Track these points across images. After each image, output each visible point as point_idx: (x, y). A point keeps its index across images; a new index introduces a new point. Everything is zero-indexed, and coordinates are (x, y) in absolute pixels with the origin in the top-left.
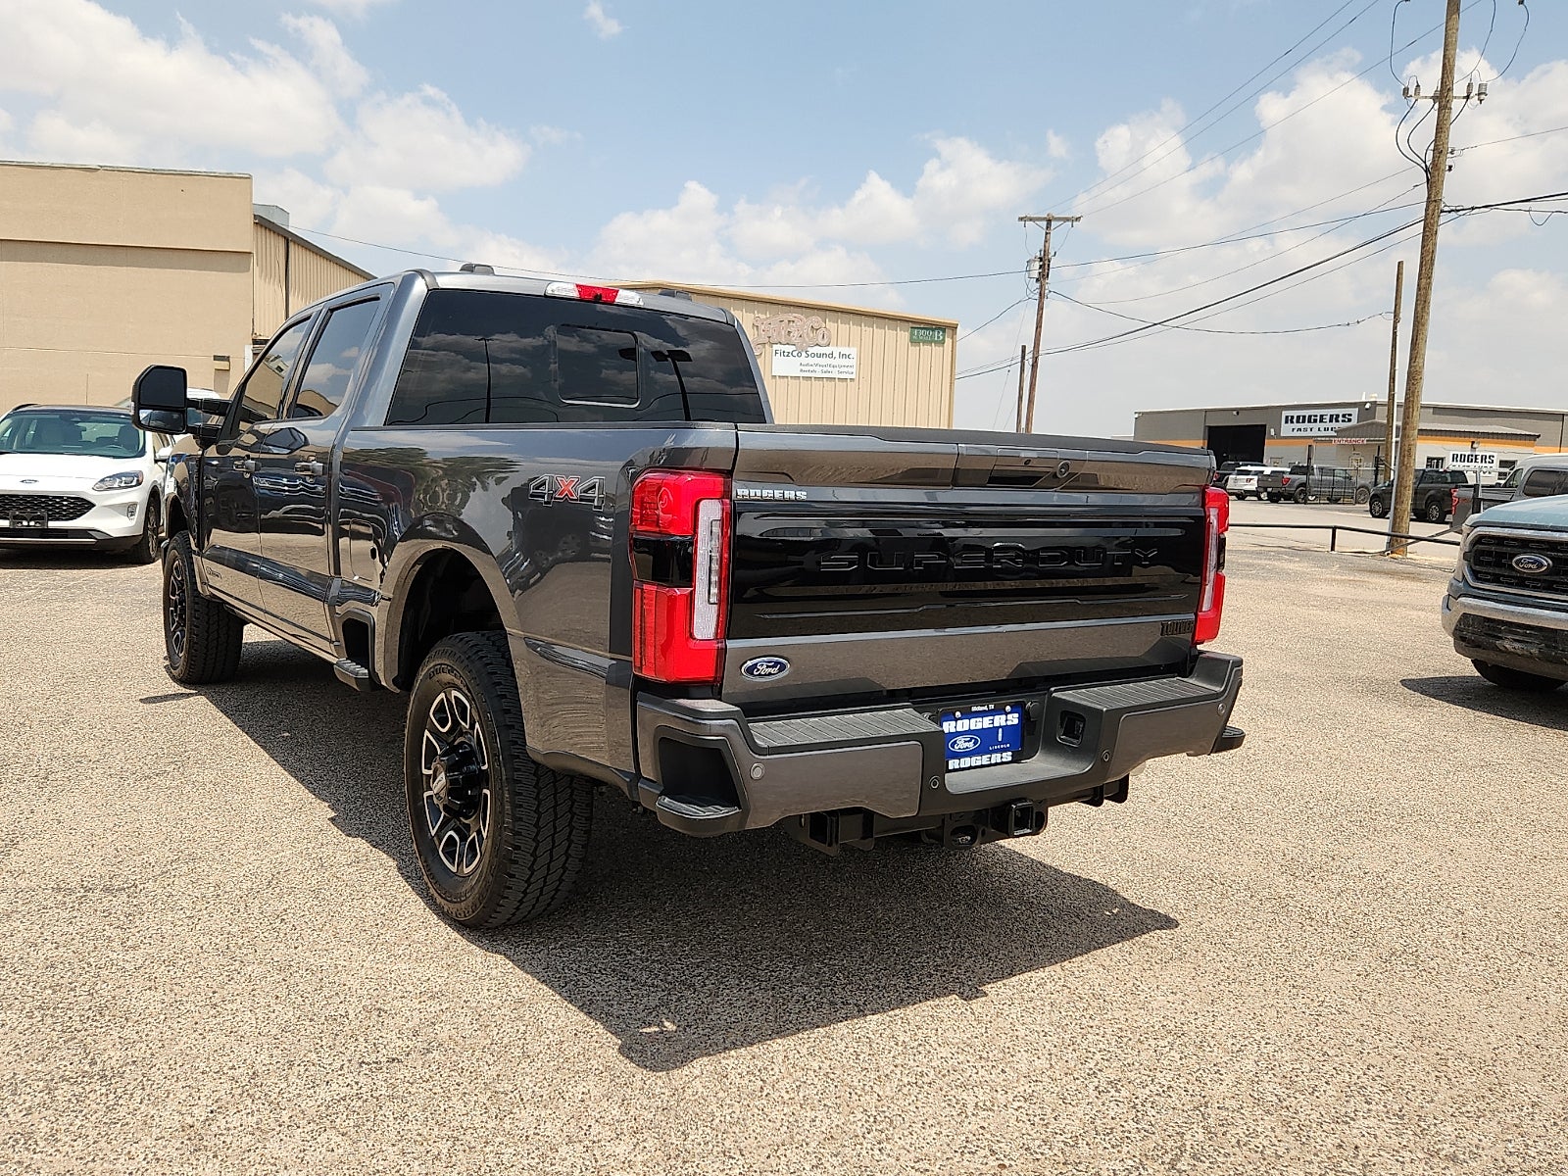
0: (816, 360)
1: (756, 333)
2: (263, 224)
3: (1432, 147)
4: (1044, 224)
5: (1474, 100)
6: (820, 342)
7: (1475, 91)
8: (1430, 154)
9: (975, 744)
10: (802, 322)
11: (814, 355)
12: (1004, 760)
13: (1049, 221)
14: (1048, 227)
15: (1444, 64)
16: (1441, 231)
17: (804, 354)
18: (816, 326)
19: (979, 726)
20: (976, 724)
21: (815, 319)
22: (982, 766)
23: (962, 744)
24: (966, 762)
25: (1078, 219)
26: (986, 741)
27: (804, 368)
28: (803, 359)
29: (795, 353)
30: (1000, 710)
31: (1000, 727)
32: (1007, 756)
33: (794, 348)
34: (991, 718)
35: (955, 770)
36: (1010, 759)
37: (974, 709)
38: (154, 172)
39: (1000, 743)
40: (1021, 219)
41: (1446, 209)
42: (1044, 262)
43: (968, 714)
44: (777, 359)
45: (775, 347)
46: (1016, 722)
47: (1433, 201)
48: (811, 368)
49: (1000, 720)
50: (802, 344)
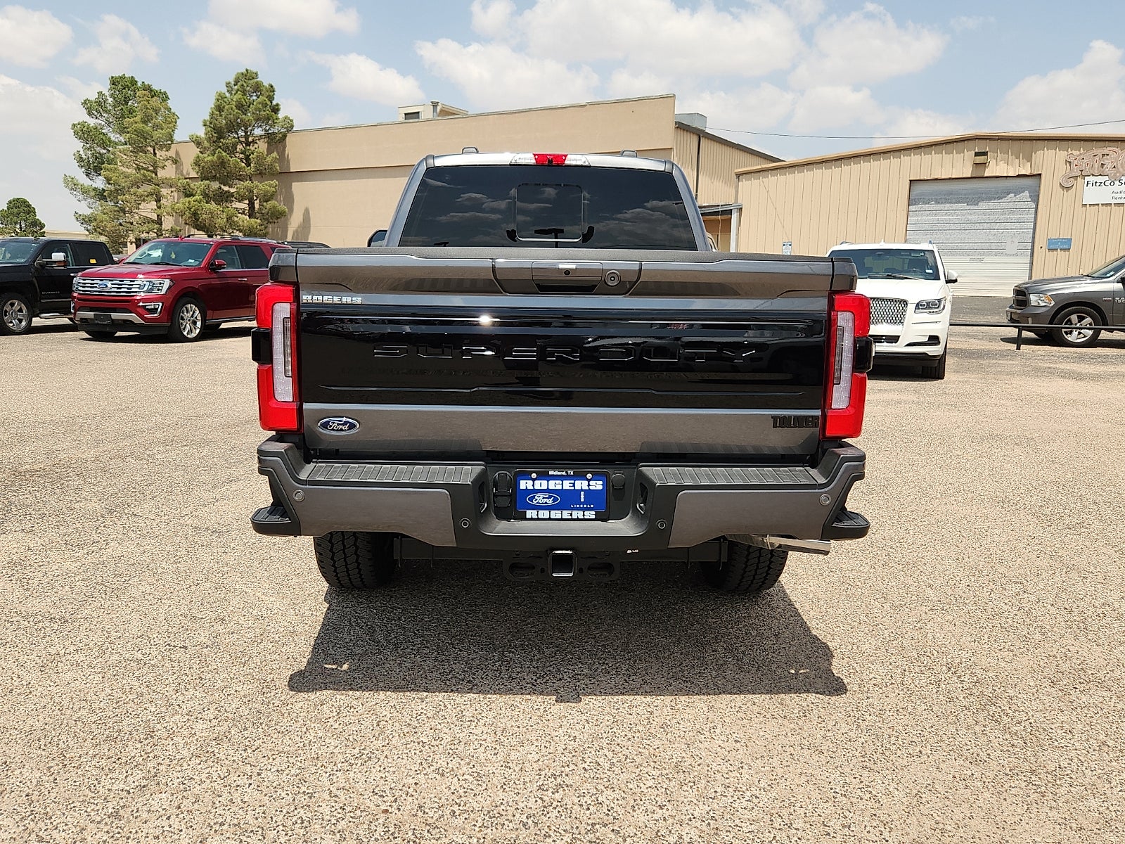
1: (1069, 168)
2: (681, 127)
9: (554, 501)
10: (1117, 155)
12: (586, 517)
17: (1116, 183)
19: (559, 487)
20: (553, 485)
22: (562, 519)
23: (539, 499)
24: (544, 514)
26: (566, 500)
27: (1116, 196)
28: (1116, 187)
29: (1108, 183)
30: (580, 476)
31: (582, 490)
32: (591, 515)
33: (1107, 178)
34: (573, 482)
35: (532, 519)
36: (594, 517)
37: (551, 473)
38: (617, 102)
39: (583, 503)
43: (544, 476)
44: (1088, 189)
45: (1087, 179)
46: (600, 487)
49: (581, 485)
50: (1115, 174)
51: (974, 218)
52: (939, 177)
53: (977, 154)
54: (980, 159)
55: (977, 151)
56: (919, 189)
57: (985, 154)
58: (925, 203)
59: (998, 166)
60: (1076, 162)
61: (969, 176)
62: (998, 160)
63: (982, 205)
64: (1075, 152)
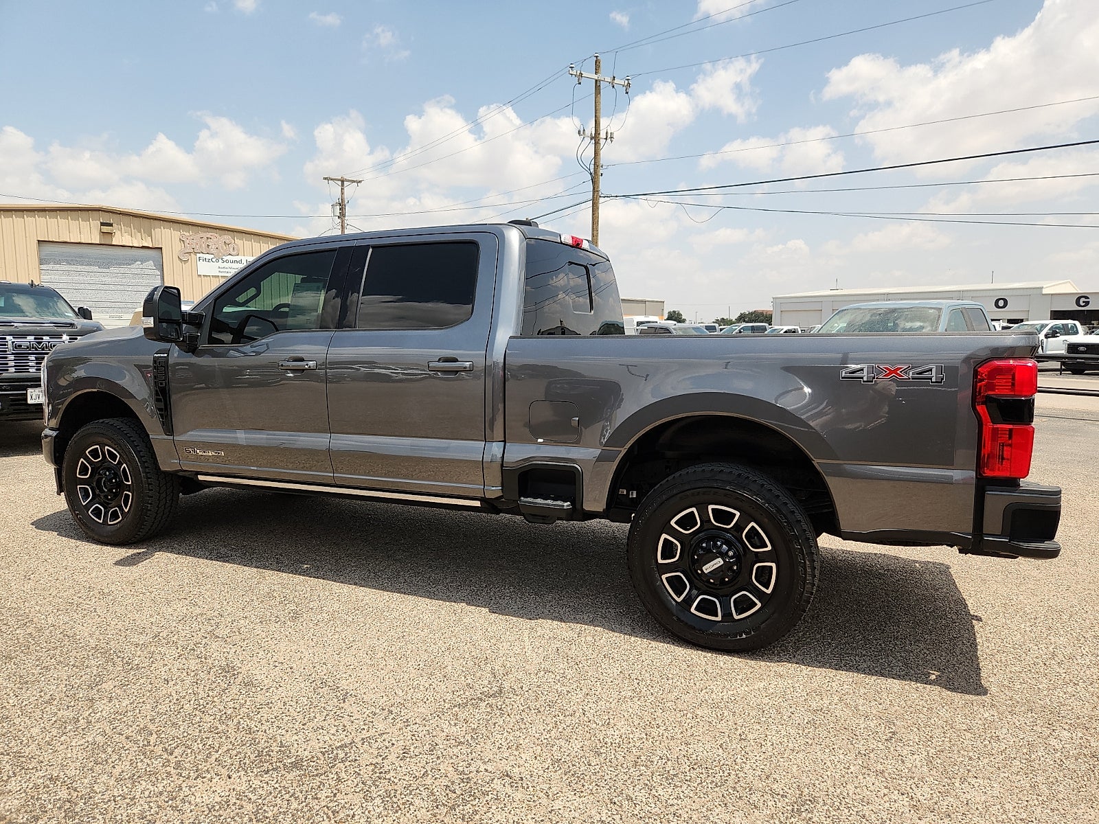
0: (230, 265)
1: (183, 245)
3: (593, 162)
4: (340, 183)
5: (609, 140)
6: (232, 253)
7: (609, 136)
8: (592, 167)
10: (217, 239)
11: (227, 261)
13: (343, 182)
14: (343, 185)
15: (596, 121)
16: (601, 207)
17: (220, 260)
18: (227, 242)
21: (227, 237)
25: (360, 182)
27: (221, 270)
28: (220, 264)
29: (214, 260)
33: (212, 256)
40: (325, 179)
41: (602, 195)
42: (342, 206)
44: (200, 264)
45: (198, 255)
47: (595, 190)
48: (227, 270)
50: (218, 254)
51: (108, 280)
52: (68, 241)
53: (102, 224)
54: (105, 229)
55: (102, 221)
56: (49, 249)
57: (111, 225)
58: (55, 263)
59: (122, 236)
60: (188, 241)
61: (98, 243)
62: (123, 232)
63: (112, 269)
64: (187, 233)
